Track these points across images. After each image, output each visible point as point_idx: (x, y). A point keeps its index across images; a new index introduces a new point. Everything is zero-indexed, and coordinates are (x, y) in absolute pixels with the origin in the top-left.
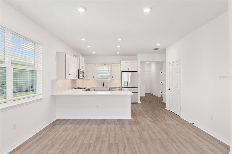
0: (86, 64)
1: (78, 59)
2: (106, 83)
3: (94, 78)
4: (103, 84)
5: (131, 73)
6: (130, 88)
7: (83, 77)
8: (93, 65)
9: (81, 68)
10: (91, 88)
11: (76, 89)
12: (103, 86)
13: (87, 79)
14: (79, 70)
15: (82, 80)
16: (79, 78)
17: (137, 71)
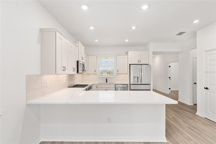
0: (87, 55)
1: (77, 46)
2: (109, 79)
3: (95, 73)
4: (107, 80)
5: (142, 67)
6: (141, 84)
7: (83, 70)
8: (95, 57)
9: (80, 59)
10: (93, 85)
11: (74, 86)
12: (107, 82)
13: (88, 73)
14: (78, 62)
15: (81, 75)
16: (78, 72)
17: (148, 64)
